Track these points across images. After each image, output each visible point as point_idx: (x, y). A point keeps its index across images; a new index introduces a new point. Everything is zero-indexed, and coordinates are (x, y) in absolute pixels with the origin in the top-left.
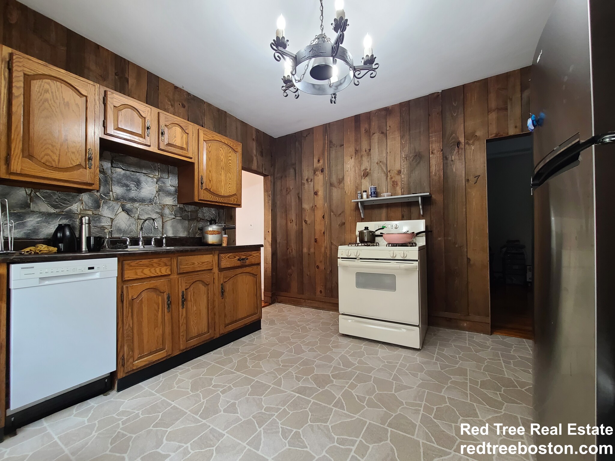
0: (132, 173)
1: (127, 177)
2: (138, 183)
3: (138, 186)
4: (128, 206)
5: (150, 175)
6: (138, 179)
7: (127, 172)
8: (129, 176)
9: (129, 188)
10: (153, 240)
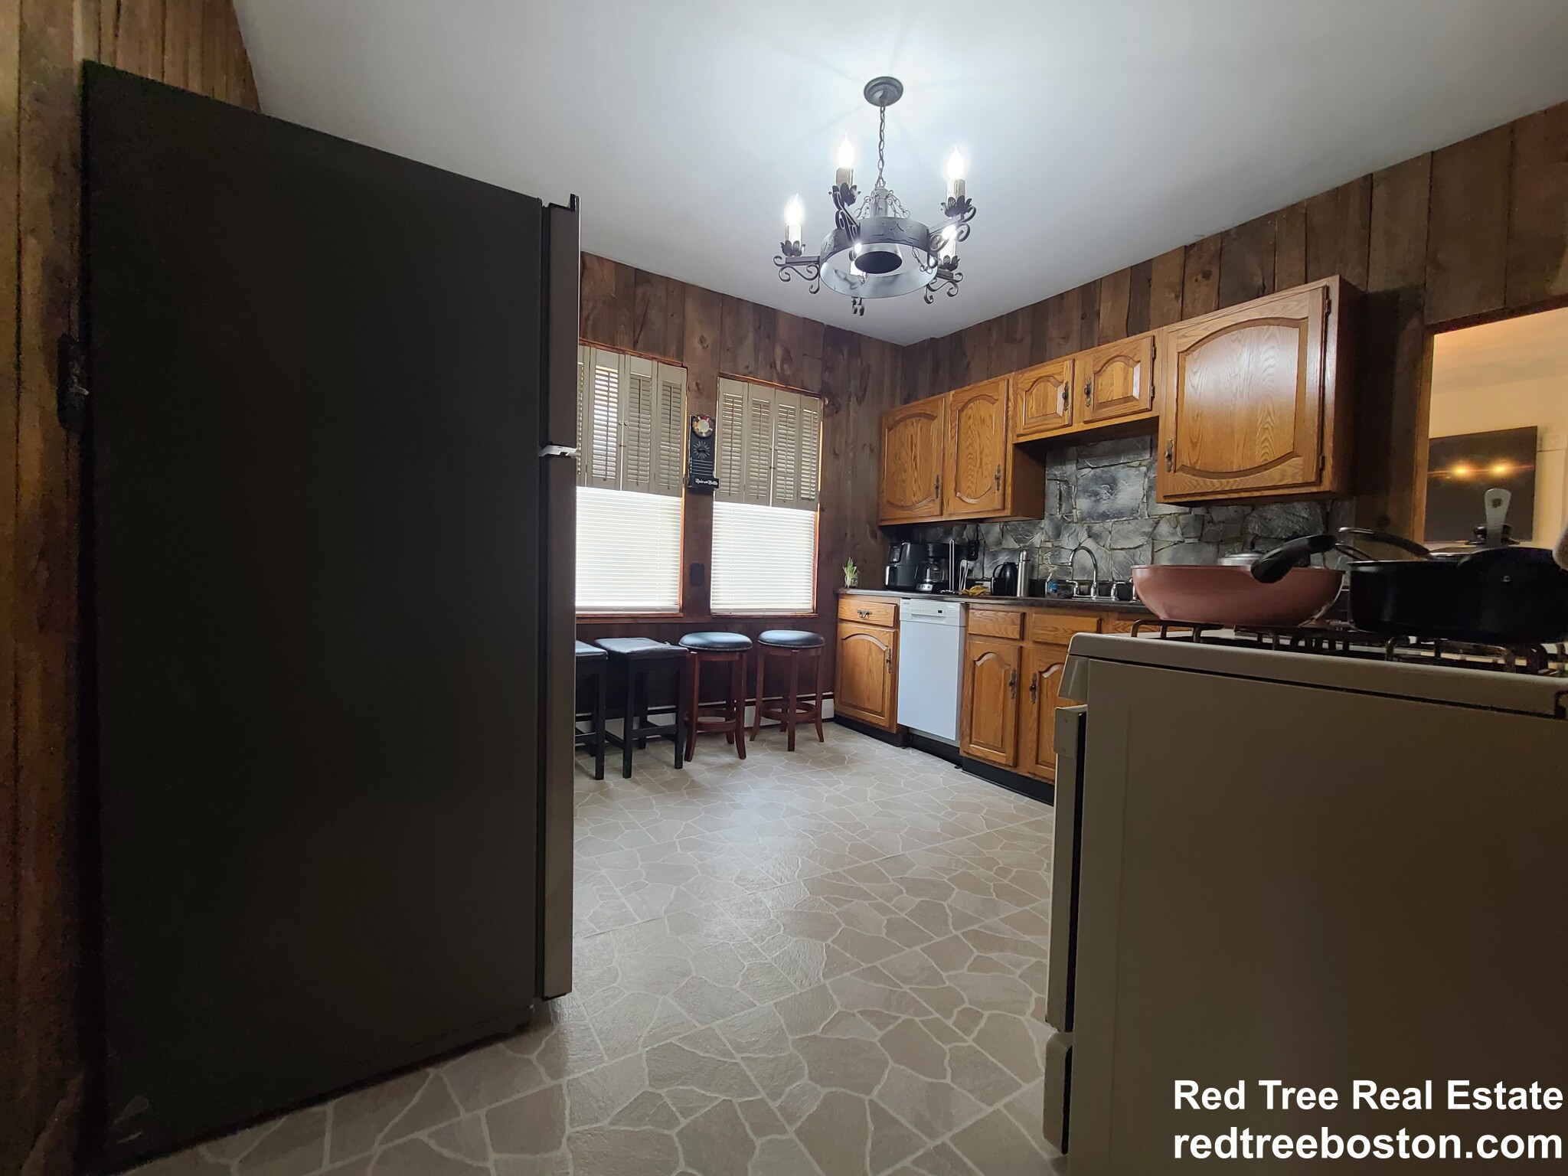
0: (1106, 469)
1: (1096, 479)
2: (1112, 485)
3: (1112, 489)
4: (1096, 528)
5: (1132, 464)
6: (1114, 477)
7: (1098, 470)
8: (1100, 477)
9: (1098, 498)
10: (1114, 588)
